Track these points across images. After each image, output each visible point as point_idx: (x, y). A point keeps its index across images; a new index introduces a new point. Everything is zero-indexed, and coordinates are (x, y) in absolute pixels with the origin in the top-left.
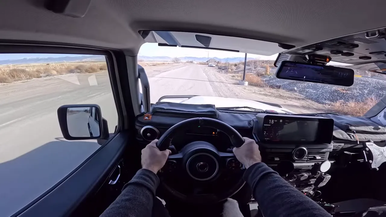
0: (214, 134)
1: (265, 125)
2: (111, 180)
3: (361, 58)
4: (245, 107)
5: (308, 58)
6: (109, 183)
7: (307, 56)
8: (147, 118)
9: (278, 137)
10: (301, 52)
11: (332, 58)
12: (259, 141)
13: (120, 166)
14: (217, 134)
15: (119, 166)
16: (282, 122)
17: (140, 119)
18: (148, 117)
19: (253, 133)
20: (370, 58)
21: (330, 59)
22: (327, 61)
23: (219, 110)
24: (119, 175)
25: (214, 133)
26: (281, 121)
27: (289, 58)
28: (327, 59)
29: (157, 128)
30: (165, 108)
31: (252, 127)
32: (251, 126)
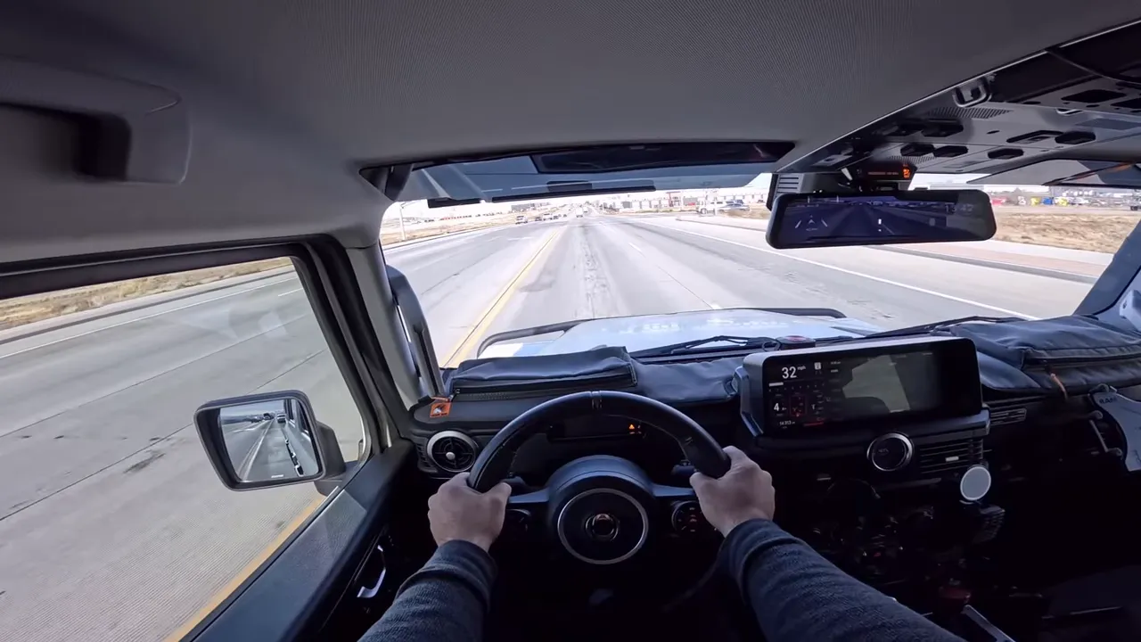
0: (632, 430)
1: (771, 385)
2: (363, 588)
3: (992, 155)
4: (716, 339)
5: (850, 178)
6: (359, 596)
7: (846, 172)
8: (437, 411)
9: (817, 413)
10: (822, 162)
11: (917, 165)
12: (762, 432)
13: (382, 547)
14: (639, 430)
15: (379, 548)
16: (820, 367)
17: (418, 416)
18: (441, 408)
19: (743, 413)
20: (1020, 153)
21: (913, 170)
22: (905, 177)
23: (640, 359)
24: (384, 572)
25: (632, 427)
26: (818, 366)
27: (800, 181)
28: (905, 170)
29: (471, 436)
30: (486, 376)
31: (737, 397)
32: (733, 393)
